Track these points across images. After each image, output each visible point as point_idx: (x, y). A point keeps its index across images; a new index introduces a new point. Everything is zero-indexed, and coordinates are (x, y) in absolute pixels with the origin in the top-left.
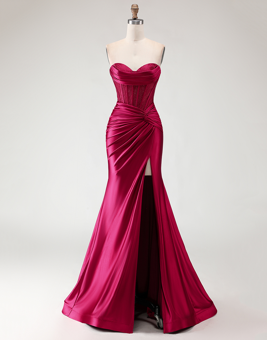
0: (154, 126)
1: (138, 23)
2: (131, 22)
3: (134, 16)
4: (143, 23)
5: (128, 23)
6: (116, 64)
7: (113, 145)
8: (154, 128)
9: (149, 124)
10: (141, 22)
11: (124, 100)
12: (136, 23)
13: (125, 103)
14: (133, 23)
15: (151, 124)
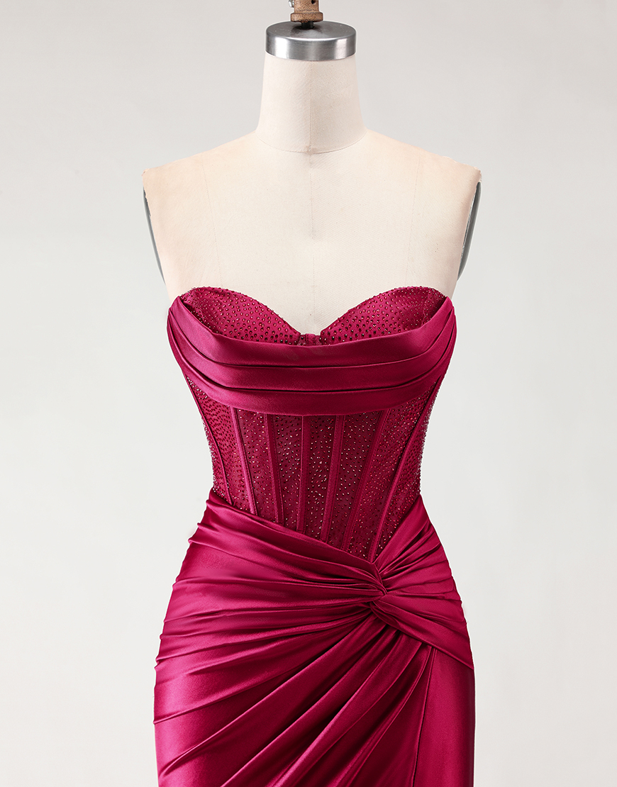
0: (424, 645)
1: (326, 52)
2: (282, 44)
3: (298, 6)
4: (351, 50)
5: (270, 48)
6: (199, 292)
7: (197, 760)
8: (425, 656)
9: (399, 633)
10: (342, 43)
11: (255, 497)
12: (312, 51)
13: (258, 513)
14: (299, 52)
15: (410, 636)
